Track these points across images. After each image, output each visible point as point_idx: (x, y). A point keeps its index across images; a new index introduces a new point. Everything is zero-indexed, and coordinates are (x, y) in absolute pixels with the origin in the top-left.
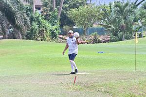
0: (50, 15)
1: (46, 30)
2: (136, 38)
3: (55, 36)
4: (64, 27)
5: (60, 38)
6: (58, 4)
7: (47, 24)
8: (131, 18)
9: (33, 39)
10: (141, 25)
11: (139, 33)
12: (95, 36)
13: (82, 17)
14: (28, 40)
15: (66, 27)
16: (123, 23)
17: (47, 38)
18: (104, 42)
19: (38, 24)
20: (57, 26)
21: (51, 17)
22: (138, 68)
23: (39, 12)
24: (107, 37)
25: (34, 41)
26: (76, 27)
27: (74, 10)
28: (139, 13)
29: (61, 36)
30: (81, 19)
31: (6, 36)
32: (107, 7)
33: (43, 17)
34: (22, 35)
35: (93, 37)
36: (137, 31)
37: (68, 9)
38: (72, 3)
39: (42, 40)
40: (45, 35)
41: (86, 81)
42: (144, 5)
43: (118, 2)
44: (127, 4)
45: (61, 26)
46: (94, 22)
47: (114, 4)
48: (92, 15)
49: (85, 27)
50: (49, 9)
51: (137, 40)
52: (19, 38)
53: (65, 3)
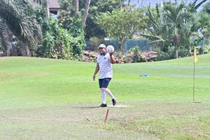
0: (70, 21)
1: (65, 43)
2: (195, 54)
3: (78, 52)
4: (91, 39)
5: (85, 54)
6: (82, 6)
7: (67, 35)
8: (188, 25)
9: (46, 57)
10: (201, 36)
11: (199, 47)
12: (136, 51)
13: (117, 24)
14: (39, 58)
15: (94, 40)
16: (176, 34)
17: (66, 55)
18: (149, 61)
19: (53, 35)
20: (81, 37)
21: (72, 24)
22: (197, 99)
23: (55, 17)
24: (153, 54)
25: (47, 59)
26: (108, 39)
27: (105, 15)
28: (199, 18)
29: (87, 52)
30: (116, 28)
31: (8, 52)
32: (153, 10)
33: (61, 24)
34: (31, 50)
35: (132, 53)
36: (196, 45)
37: (97, 13)
38: (102, 4)
39: (59, 58)
40: (63, 51)
41: (123, 117)
42: (206, 7)
43: (168, 3)
44: (182, 6)
45: (87, 37)
46: (135, 31)
47: (162, 5)
48: (131, 22)
49: (121, 39)
50: (70, 12)
51: (196, 58)
52: (26, 55)
53: (92, 4)
